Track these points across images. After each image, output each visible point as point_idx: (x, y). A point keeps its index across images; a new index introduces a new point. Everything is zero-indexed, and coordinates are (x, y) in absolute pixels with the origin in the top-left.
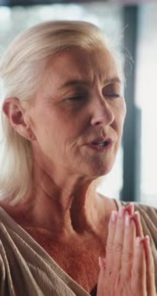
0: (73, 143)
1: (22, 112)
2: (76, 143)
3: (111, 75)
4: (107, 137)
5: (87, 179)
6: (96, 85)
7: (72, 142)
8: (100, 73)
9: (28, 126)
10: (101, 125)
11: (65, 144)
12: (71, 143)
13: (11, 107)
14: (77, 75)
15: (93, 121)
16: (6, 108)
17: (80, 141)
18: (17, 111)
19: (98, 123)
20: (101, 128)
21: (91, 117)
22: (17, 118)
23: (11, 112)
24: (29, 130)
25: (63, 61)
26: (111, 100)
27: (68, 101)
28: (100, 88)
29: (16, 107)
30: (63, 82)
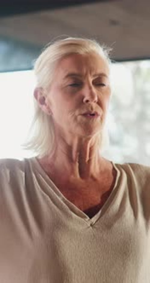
0: (73, 113)
2: (75, 114)
4: (94, 111)
5: (84, 139)
8: (91, 70)
10: (89, 103)
13: (39, 94)
14: (74, 70)
17: (77, 113)
18: (42, 96)
19: (87, 101)
20: (90, 104)
21: (83, 97)
22: (42, 101)
23: (39, 96)
25: (68, 62)
28: (91, 79)
29: (41, 94)
30: (66, 74)
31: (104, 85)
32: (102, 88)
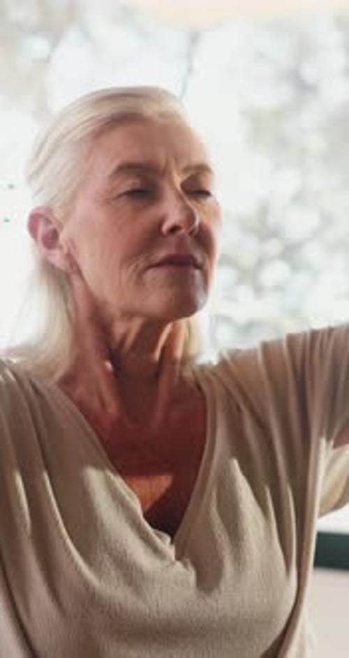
1: (58, 230)
3: (196, 160)
6: (170, 173)
7: (131, 264)
9: (65, 250)
10: (179, 233)
11: (121, 268)
12: (128, 267)
13: (41, 222)
15: (165, 228)
16: (33, 228)
18: (51, 227)
22: (51, 240)
23: (42, 229)
24: (69, 256)
26: (198, 201)
27: (125, 198)
28: (178, 179)
29: (48, 223)
30: (114, 166)
31: (207, 194)
32: (202, 201)
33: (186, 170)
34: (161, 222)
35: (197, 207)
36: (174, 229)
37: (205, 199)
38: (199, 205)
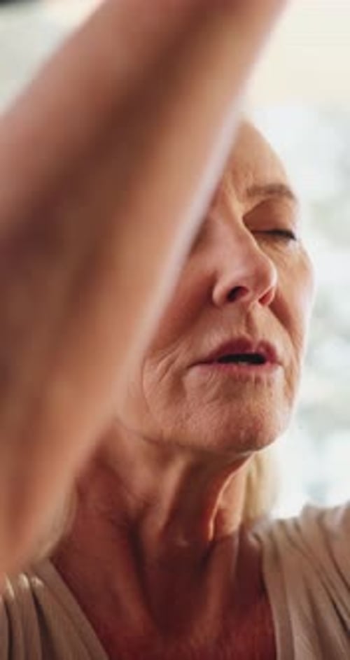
2: (170, 362)
4: (260, 338)
7: (160, 360)
28: (239, 209)
31: (289, 235)
32: (280, 246)
33: (252, 192)
34: (212, 281)
35: (272, 257)
36: (234, 293)
37: (286, 243)
38: (275, 254)
